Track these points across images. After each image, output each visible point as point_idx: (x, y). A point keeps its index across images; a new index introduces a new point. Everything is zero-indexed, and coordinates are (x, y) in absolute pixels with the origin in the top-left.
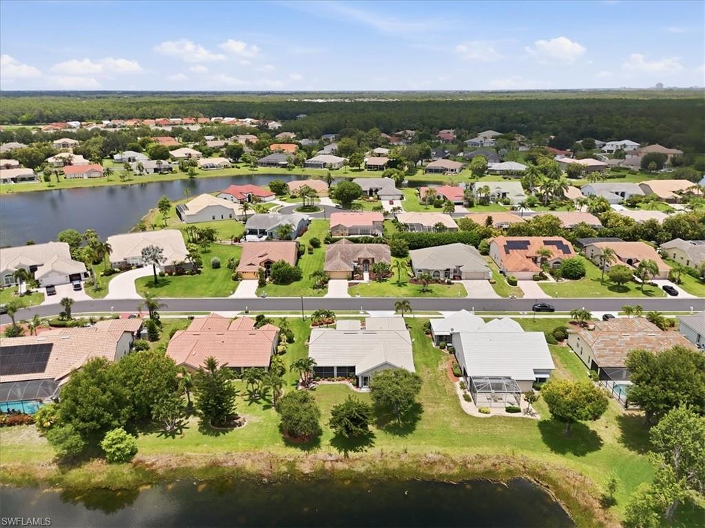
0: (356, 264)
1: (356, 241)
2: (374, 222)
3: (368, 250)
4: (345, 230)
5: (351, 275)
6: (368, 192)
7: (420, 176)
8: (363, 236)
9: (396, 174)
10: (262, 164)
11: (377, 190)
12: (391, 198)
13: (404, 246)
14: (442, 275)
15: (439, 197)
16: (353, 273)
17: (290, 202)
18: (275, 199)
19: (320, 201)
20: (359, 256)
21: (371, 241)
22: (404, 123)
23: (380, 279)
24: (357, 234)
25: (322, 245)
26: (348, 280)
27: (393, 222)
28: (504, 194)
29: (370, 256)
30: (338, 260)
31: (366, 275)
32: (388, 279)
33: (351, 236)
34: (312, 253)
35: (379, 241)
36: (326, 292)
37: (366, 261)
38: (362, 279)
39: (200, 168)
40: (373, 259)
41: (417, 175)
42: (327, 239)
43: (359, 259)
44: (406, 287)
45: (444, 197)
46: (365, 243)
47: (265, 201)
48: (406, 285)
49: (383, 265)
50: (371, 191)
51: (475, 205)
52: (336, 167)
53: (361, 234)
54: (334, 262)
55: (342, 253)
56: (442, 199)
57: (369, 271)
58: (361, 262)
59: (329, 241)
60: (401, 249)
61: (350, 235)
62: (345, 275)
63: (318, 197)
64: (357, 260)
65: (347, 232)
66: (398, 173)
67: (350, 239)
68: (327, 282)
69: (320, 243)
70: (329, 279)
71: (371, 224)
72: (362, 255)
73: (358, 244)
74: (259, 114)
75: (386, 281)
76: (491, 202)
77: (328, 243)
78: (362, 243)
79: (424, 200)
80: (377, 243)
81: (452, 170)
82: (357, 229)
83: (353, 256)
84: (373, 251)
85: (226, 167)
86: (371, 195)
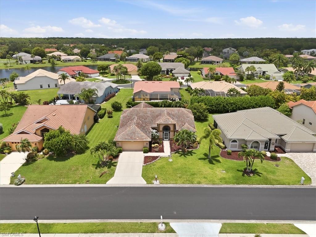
0: (154, 131)
1: (156, 105)
2: (171, 89)
3: (169, 114)
4: (146, 95)
5: (148, 146)
6: (166, 72)
7: (197, 65)
8: (162, 101)
9: (184, 61)
10: (100, 60)
11: (172, 70)
12: (182, 75)
13: (204, 110)
14: (262, 146)
15: (217, 74)
16: (150, 143)
17: (110, 78)
18: (99, 76)
19: (131, 77)
20: (158, 122)
21: (170, 106)
22: (183, 45)
23: (184, 151)
24: (157, 99)
25: (124, 108)
26: (145, 152)
27: (186, 90)
28: (264, 72)
29: (171, 121)
30: (133, 127)
31: (166, 144)
32: (194, 151)
33: (152, 101)
34: (112, 117)
35: (178, 105)
36: (112, 175)
37: (166, 128)
38: (162, 150)
39: (61, 61)
40: (175, 125)
41: (195, 65)
42: (128, 103)
43: (158, 125)
44: (219, 164)
45: (221, 74)
46: (164, 107)
47: (91, 77)
48: (218, 161)
49: (189, 134)
50: (168, 71)
51: (244, 80)
52: (145, 61)
53: (160, 99)
54: (128, 129)
55: (139, 118)
56: (219, 75)
57: (171, 140)
58: (161, 129)
59: (130, 105)
60: (201, 112)
61: (151, 99)
62: (140, 146)
63: (130, 75)
64: (156, 126)
65: (148, 97)
66: (186, 60)
67: (150, 104)
68: (117, 157)
69: (121, 107)
70: (120, 152)
71: (170, 90)
72: (162, 121)
73: (158, 108)
74: (109, 42)
75: (191, 153)
76: (256, 78)
77: (130, 107)
78: (161, 107)
79: (206, 76)
80: (176, 107)
81: (218, 62)
82: (157, 95)
83: (151, 122)
84: (173, 115)
85: (78, 61)
86: (168, 74)
